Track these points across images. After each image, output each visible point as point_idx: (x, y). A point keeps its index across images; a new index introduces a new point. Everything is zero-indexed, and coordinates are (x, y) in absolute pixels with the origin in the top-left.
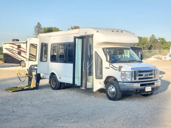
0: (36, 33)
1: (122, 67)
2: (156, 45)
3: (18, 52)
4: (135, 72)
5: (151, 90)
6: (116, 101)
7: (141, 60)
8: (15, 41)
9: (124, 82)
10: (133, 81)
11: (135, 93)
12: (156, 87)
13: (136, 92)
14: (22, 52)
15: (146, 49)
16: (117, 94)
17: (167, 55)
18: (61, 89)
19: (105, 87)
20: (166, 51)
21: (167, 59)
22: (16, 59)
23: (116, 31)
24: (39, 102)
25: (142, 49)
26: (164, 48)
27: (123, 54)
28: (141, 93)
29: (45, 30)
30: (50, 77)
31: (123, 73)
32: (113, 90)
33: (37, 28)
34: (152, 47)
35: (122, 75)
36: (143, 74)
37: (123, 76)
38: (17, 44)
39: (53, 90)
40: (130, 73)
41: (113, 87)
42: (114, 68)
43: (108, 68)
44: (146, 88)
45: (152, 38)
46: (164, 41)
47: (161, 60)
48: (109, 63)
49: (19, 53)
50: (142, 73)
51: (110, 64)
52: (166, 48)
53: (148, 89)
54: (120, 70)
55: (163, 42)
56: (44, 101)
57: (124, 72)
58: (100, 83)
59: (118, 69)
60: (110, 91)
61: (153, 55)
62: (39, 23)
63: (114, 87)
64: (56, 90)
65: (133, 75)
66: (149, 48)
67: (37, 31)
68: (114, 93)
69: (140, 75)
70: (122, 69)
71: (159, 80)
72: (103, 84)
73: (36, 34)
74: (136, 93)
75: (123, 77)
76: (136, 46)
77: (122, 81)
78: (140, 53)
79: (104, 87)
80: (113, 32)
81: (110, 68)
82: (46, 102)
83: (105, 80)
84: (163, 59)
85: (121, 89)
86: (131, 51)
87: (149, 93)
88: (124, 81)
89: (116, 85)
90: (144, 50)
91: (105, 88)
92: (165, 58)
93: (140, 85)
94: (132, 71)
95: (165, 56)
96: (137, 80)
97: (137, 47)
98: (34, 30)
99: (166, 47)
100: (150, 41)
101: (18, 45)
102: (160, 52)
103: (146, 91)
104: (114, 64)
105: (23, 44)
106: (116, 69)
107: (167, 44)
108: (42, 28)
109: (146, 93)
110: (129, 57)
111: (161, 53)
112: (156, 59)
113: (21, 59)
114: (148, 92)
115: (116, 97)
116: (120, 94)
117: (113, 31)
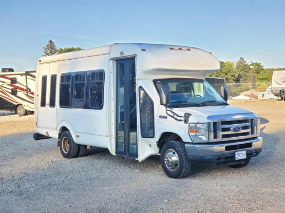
1: (191, 115)
2: (247, 74)
3: (12, 90)
4: (215, 124)
5: (245, 157)
6: (180, 180)
7: (225, 102)
8: (7, 72)
9: (195, 144)
10: (212, 141)
11: (217, 164)
12: (254, 151)
13: (217, 162)
14: (18, 90)
15: (232, 80)
16: (183, 166)
17: (265, 91)
18: (79, 157)
19: (160, 152)
20: (264, 84)
21: (265, 97)
22: (8, 103)
23: (177, 48)
24: (33, 185)
25: (225, 81)
26: (260, 80)
27: (192, 91)
28: (227, 163)
30: (60, 135)
31: (192, 127)
32: (175, 158)
33: (48, 49)
34: (241, 77)
35: (191, 130)
36: (230, 128)
37: (193, 132)
38: (10, 77)
39: (64, 159)
40: (205, 126)
41: (174, 153)
42: (175, 116)
43: (165, 117)
44: (236, 153)
45: (240, 63)
46: (260, 67)
47: (257, 100)
48: (166, 107)
49: (14, 93)
50: (227, 126)
51: (168, 109)
52: (264, 79)
53: (241, 155)
54: (186, 121)
55: (259, 69)
56: (44, 181)
57: (193, 125)
58: (150, 146)
59: (183, 119)
60: (168, 160)
61: (242, 92)
62: (51, 41)
63: (176, 153)
64: (70, 158)
65: (212, 129)
66: (235, 79)
67: (48, 54)
68: (176, 165)
69: (224, 130)
70: (191, 119)
71: (260, 138)
72: (156, 147)
74: (219, 164)
75: (194, 134)
76: (214, 77)
77: (191, 142)
78: (222, 88)
79: (158, 152)
80: (172, 51)
81: (169, 117)
82: (47, 184)
83: (160, 140)
84: (260, 97)
85: (189, 157)
86: (207, 84)
87: (243, 162)
88: (195, 142)
89: (180, 149)
90: (227, 82)
91: (160, 155)
92: (263, 95)
93: (224, 147)
94: (210, 123)
95: (263, 93)
96: (219, 139)
97: (216, 78)
99: (263, 77)
100: (238, 68)
101: (11, 79)
102: (254, 85)
103: (236, 159)
104: (175, 110)
105: (20, 76)
106: (179, 118)
107: (266, 72)
108: (57, 49)
109: (236, 163)
110: (202, 96)
111: (255, 88)
112: (249, 98)
113: (16, 102)
114: (239, 161)
115: (181, 172)
116: (187, 167)
117: (172, 49)
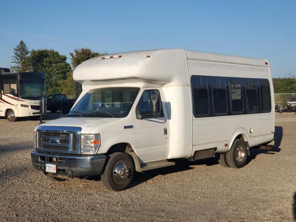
0: (17, 59)
29: (35, 54)
33: (19, 50)
36: (49, 139)
53: (51, 168)
62: (22, 41)
67: (19, 56)
69: (44, 140)
73: (17, 61)
93: (39, 157)
98: (14, 55)
103: (47, 171)
117: (103, 58)
